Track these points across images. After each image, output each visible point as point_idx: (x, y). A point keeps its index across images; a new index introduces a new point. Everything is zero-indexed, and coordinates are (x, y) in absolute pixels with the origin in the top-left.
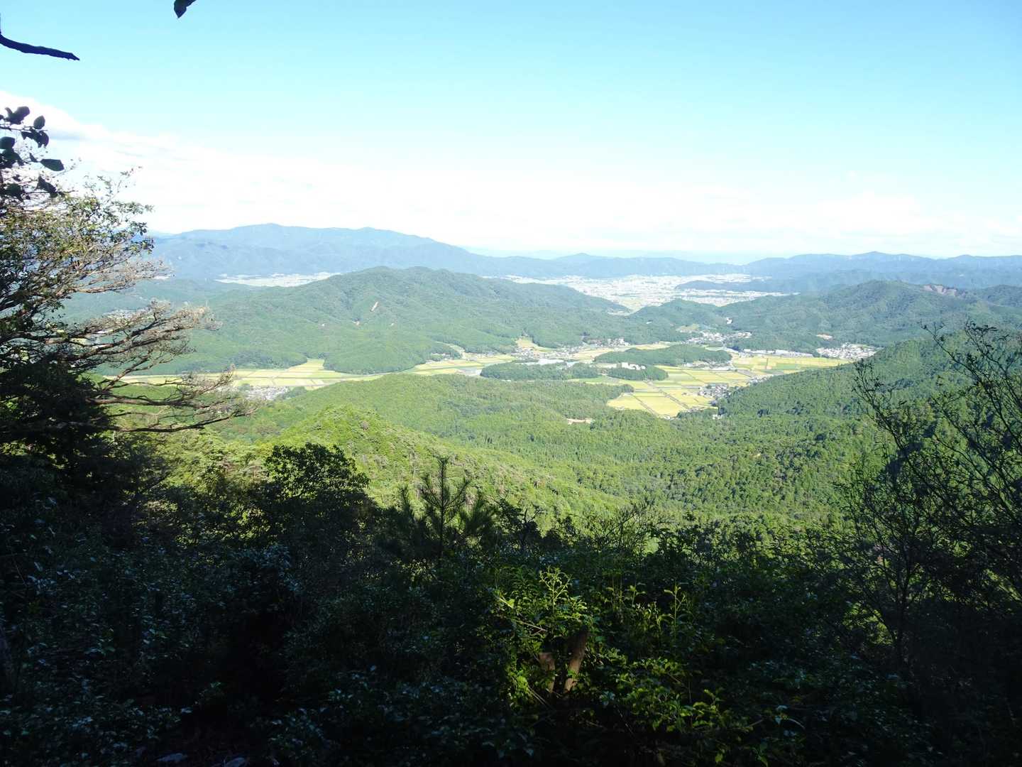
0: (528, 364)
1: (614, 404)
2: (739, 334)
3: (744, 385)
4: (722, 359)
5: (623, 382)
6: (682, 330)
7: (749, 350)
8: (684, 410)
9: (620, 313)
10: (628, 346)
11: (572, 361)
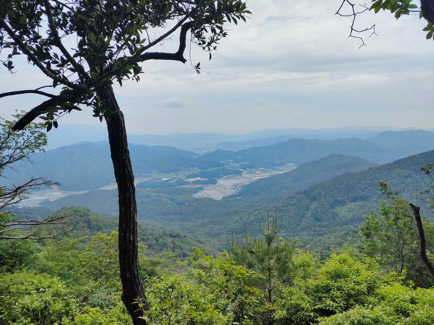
0: (158, 181)
1: (196, 196)
2: (244, 163)
3: (248, 183)
4: (239, 173)
5: (198, 186)
6: (221, 162)
7: (249, 169)
8: (224, 195)
9: (196, 157)
10: (199, 170)
11: (176, 178)
